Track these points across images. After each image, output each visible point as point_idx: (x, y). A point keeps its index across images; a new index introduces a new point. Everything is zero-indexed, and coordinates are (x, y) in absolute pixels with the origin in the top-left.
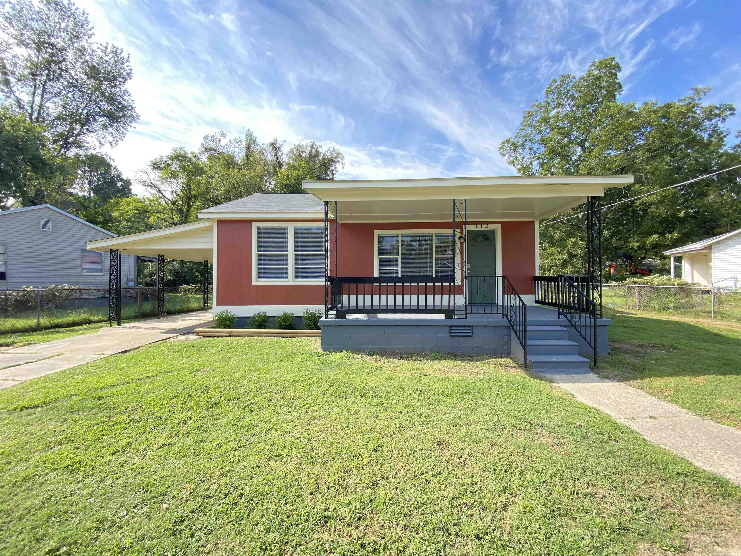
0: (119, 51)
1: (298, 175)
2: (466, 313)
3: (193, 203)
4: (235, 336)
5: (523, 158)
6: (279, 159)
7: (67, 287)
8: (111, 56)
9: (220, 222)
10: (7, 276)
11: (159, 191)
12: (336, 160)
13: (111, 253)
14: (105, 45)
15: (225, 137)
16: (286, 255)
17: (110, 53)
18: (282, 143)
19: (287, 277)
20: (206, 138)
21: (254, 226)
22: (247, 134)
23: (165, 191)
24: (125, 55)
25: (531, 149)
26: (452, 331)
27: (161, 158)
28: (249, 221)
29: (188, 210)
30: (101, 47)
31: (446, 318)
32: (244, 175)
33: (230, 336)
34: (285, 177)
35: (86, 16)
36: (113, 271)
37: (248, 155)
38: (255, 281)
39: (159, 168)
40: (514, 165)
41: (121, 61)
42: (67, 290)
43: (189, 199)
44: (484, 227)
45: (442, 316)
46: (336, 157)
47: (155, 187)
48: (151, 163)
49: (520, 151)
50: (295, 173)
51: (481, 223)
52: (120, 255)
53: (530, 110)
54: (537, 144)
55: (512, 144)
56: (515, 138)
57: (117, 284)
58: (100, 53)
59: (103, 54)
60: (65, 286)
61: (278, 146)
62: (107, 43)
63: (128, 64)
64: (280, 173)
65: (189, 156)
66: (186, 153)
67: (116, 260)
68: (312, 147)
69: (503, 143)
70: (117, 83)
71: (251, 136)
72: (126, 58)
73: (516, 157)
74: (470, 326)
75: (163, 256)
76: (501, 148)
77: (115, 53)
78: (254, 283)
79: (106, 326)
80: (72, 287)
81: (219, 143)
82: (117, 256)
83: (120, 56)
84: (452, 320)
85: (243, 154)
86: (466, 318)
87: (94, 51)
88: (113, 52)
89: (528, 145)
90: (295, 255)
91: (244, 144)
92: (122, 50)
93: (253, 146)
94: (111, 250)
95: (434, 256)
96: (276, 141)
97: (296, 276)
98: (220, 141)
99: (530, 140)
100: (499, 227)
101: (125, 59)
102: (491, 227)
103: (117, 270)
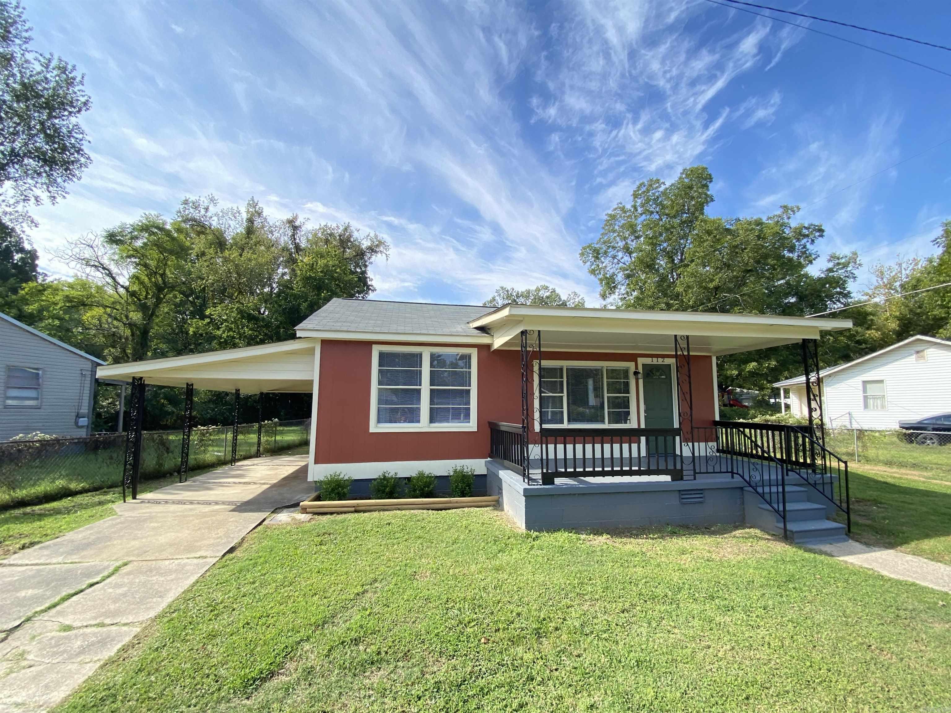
0: (70, 67)
1: (327, 266)
2: (695, 473)
3: (165, 296)
4: (365, 511)
6: (297, 241)
7: (40, 436)
8: (55, 72)
9: (325, 343)
11: (110, 275)
12: (378, 250)
13: (132, 383)
15: (215, 204)
16: (419, 391)
17: (54, 69)
18: (304, 221)
19: (419, 421)
20: (186, 204)
21: (376, 351)
22: (249, 204)
23: (119, 275)
24: (77, 74)
25: (614, 257)
26: (682, 497)
27: (123, 227)
28: (369, 344)
29: (157, 305)
30: (41, 58)
31: (673, 480)
32: (250, 260)
34: (308, 267)
35: (20, 10)
37: (250, 231)
38: (374, 427)
39: (118, 242)
41: (70, 82)
43: (160, 289)
44: (660, 361)
45: (668, 478)
46: (377, 246)
47: (104, 268)
48: (105, 234)
49: (602, 259)
50: (321, 262)
51: (657, 356)
54: (620, 252)
55: (594, 250)
56: (597, 244)
59: (44, 69)
60: (36, 435)
61: (297, 223)
64: (302, 261)
65: (168, 227)
66: (164, 223)
68: (346, 229)
69: (585, 248)
70: (66, 113)
71: (255, 207)
73: (598, 266)
74: (702, 490)
75: (192, 385)
76: (582, 254)
77: (63, 70)
78: (372, 430)
81: (206, 212)
82: (140, 388)
83: (70, 76)
84: (680, 482)
85: (241, 230)
86: (695, 479)
87: (27, 61)
88: (59, 68)
90: (431, 390)
91: (245, 216)
92: (74, 67)
93: (258, 222)
94: (133, 378)
95: (606, 395)
96: (296, 218)
97: (432, 420)
98: (207, 209)
99: (613, 247)
100: (674, 362)
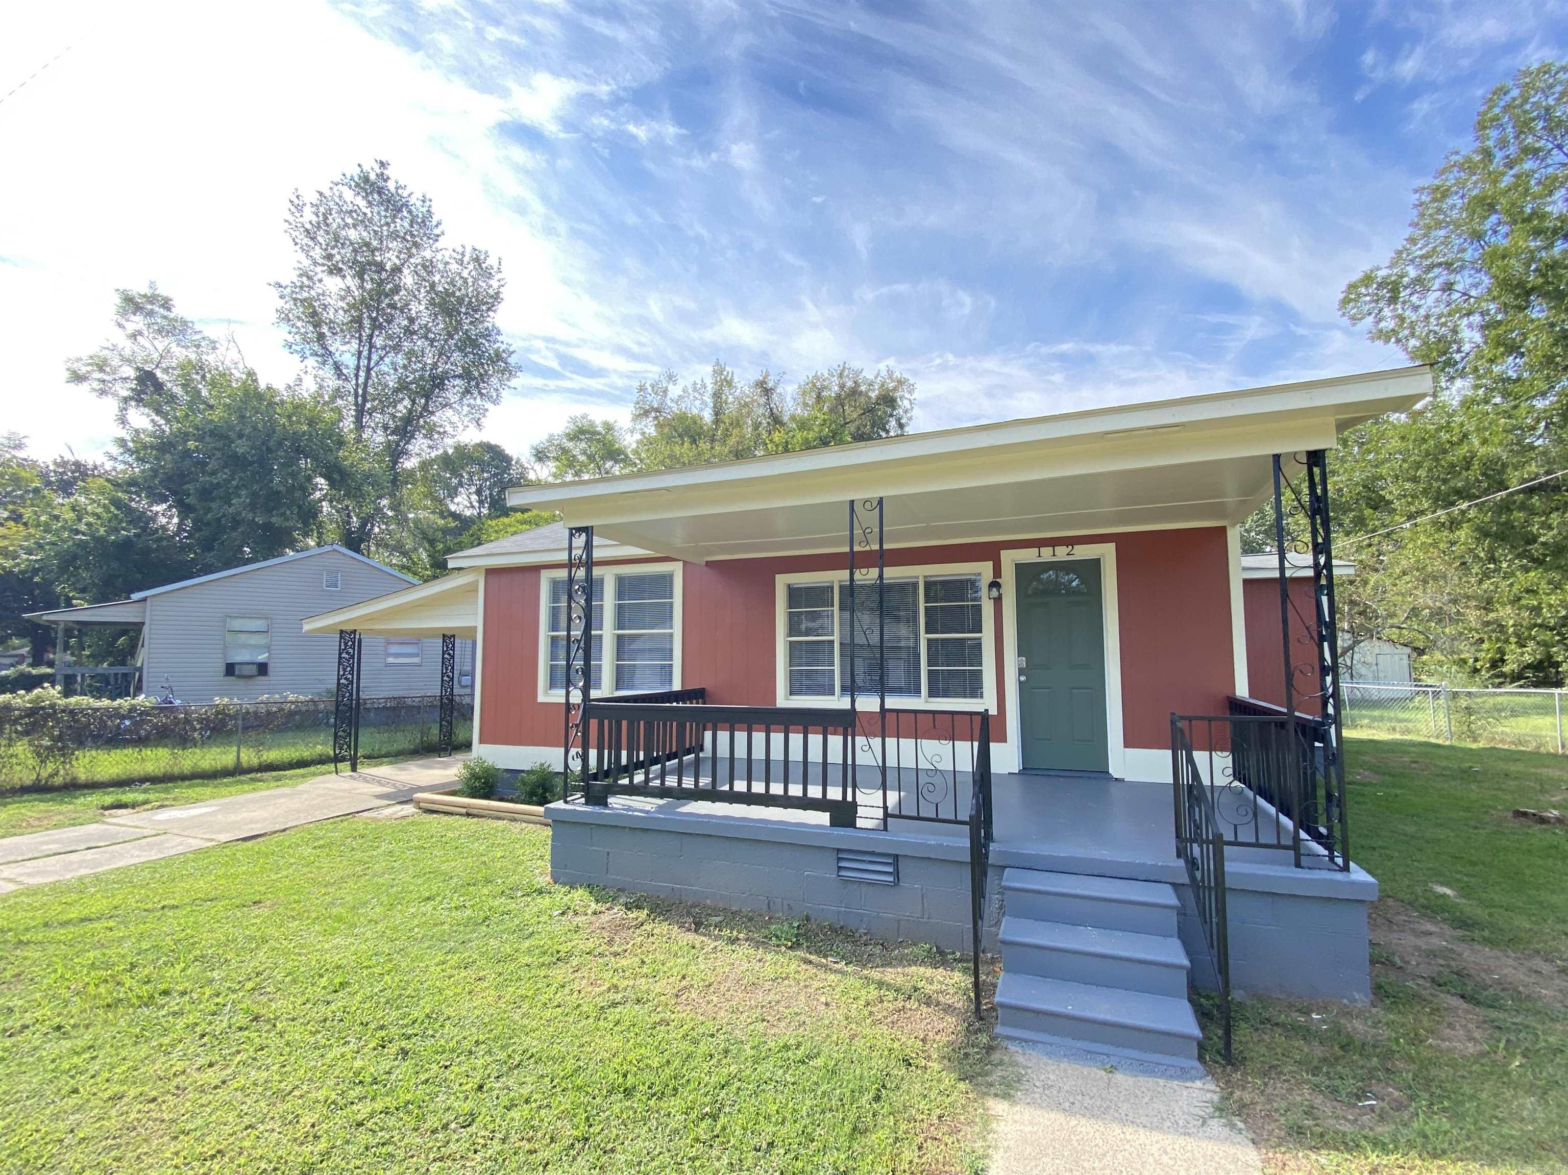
2: (886, 815)
5: (1427, 317)
6: (775, 410)
7: (291, 698)
9: (491, 572)
10: (270, 669)
13: (341, 638)
14: (460, 250)
16: (599, 639)
18: (778, 377)
19: (600, 687)
21: (546, 580)
25: (1448, 287)
26: (842, 864)
27: (549, 441)
28: (536, 569)
31: (834, 823)
33: (468, 815)
36: (345, 670)
37: (718, 412)
38: (544, 695)
40: (1398, 341)
42: (292, 702)
44: (1062, 553)
45: (823, 818)
49: (1414, 299)
50: (800, 436)
51: (1053, 543)
52: (360, 641)
53: (1437, 182)
54: (1466, 273)
55: (1380, 286)
56: (1390, 267)
57: (351, 694)
58: (454, 267)
60: (287, 696)
61: (770, 384)
62: (463, 247)
63: (499, 276)
64: (771, 441)
66: (592, 423)
67: (351, 651)
68: (843, 374)
69: (1352, 287)
71: (722, 374)
72: (496, 266)
73: (1402, 319)
74: (893, 856)
76: (1345, 301)
78: (541, 698)
79: (330, 773)
80: (302, 698)
82: (354, 643)
84: (848, 831)
85: (708, 412)
86: (885, 828)
89: (1439, 277)
90: (617, 636)
91: (710, 390)
93: (726, 393)
94: (342, 632)
95: (923, 636)
97: (618, 681)
99: (1448, 265)
100: (1107, 553)
101: (495, 269)
102: (1083, 552)
103: (352, 669)
